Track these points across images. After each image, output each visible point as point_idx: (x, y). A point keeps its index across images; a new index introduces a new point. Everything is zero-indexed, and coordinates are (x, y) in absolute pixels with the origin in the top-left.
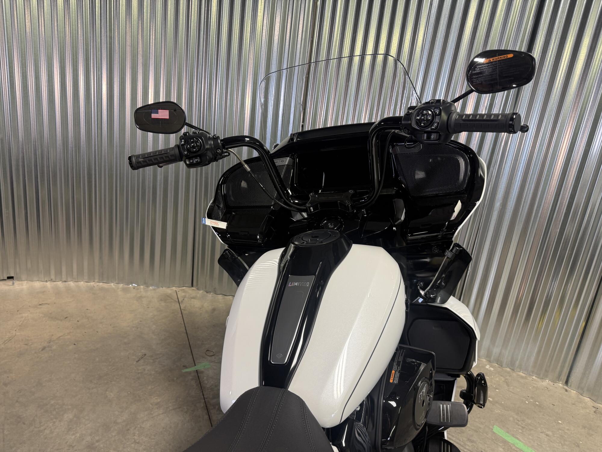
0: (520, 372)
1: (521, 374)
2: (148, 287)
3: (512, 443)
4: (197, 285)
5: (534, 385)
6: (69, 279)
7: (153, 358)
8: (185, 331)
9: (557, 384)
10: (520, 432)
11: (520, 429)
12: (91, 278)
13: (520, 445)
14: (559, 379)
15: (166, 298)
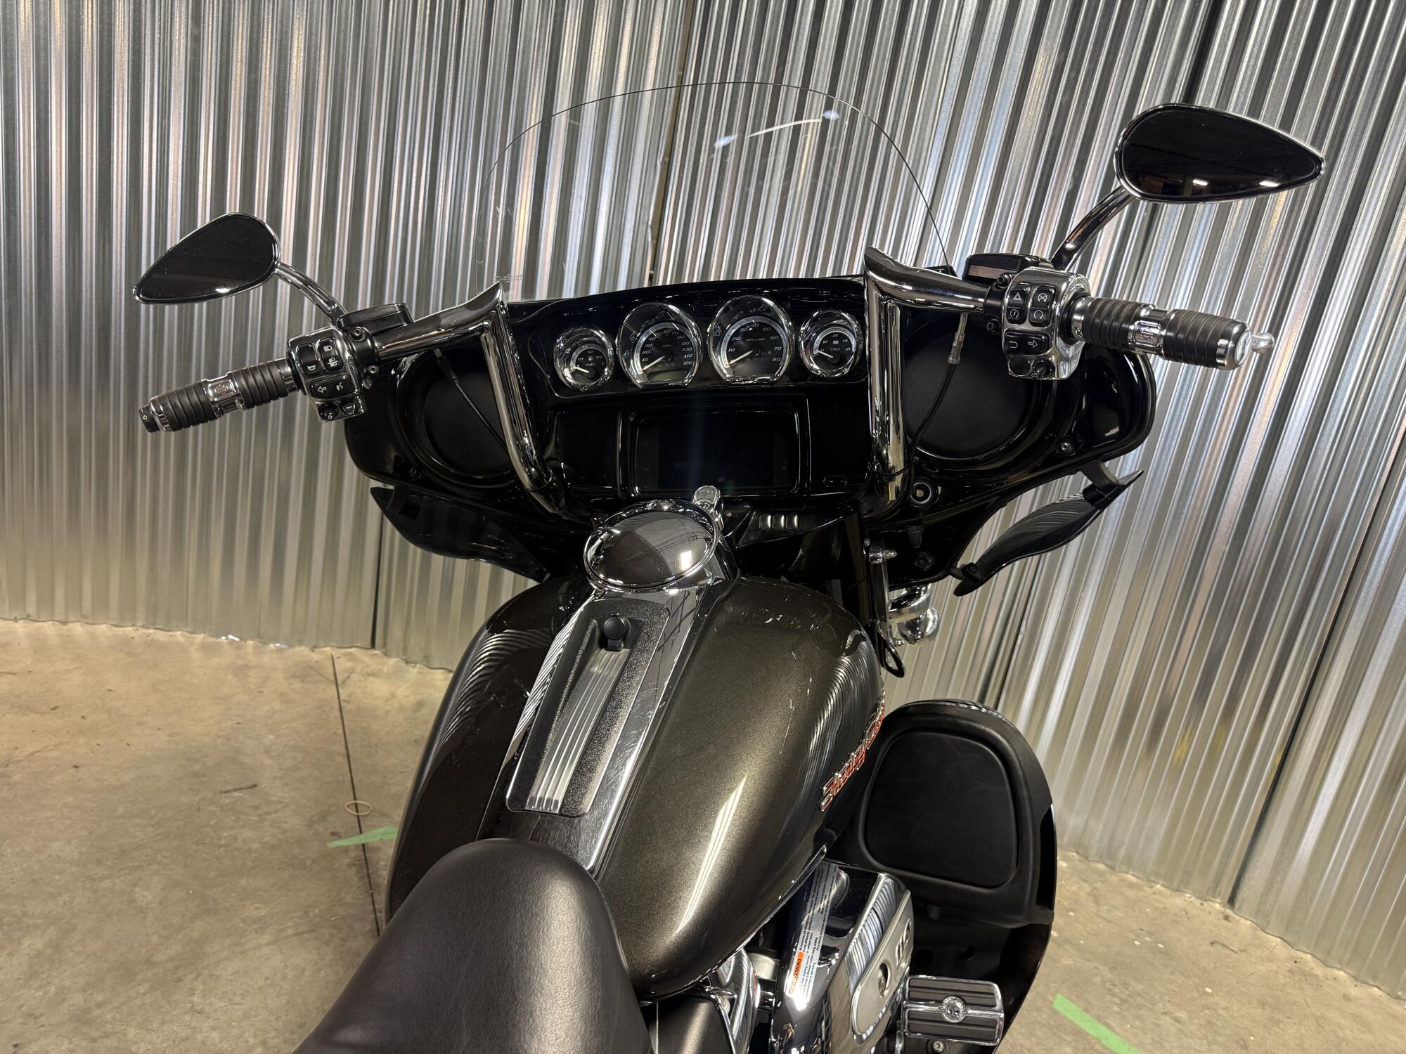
0: (1127, 873)
1: (1130, 877)
2: (265, 643)
3: (1095, 1035)
4: (385, 645)
5: (1157, 905)
6: (71, 618)
7: (259, 812)
8: (343, 750)
9: (1211, 903)
10: (1116, 1012)
11: (1116, 1004)
12: (126, 615)
13: (1112, 1040)
14: (1215, 892)
15: (305, 673)
